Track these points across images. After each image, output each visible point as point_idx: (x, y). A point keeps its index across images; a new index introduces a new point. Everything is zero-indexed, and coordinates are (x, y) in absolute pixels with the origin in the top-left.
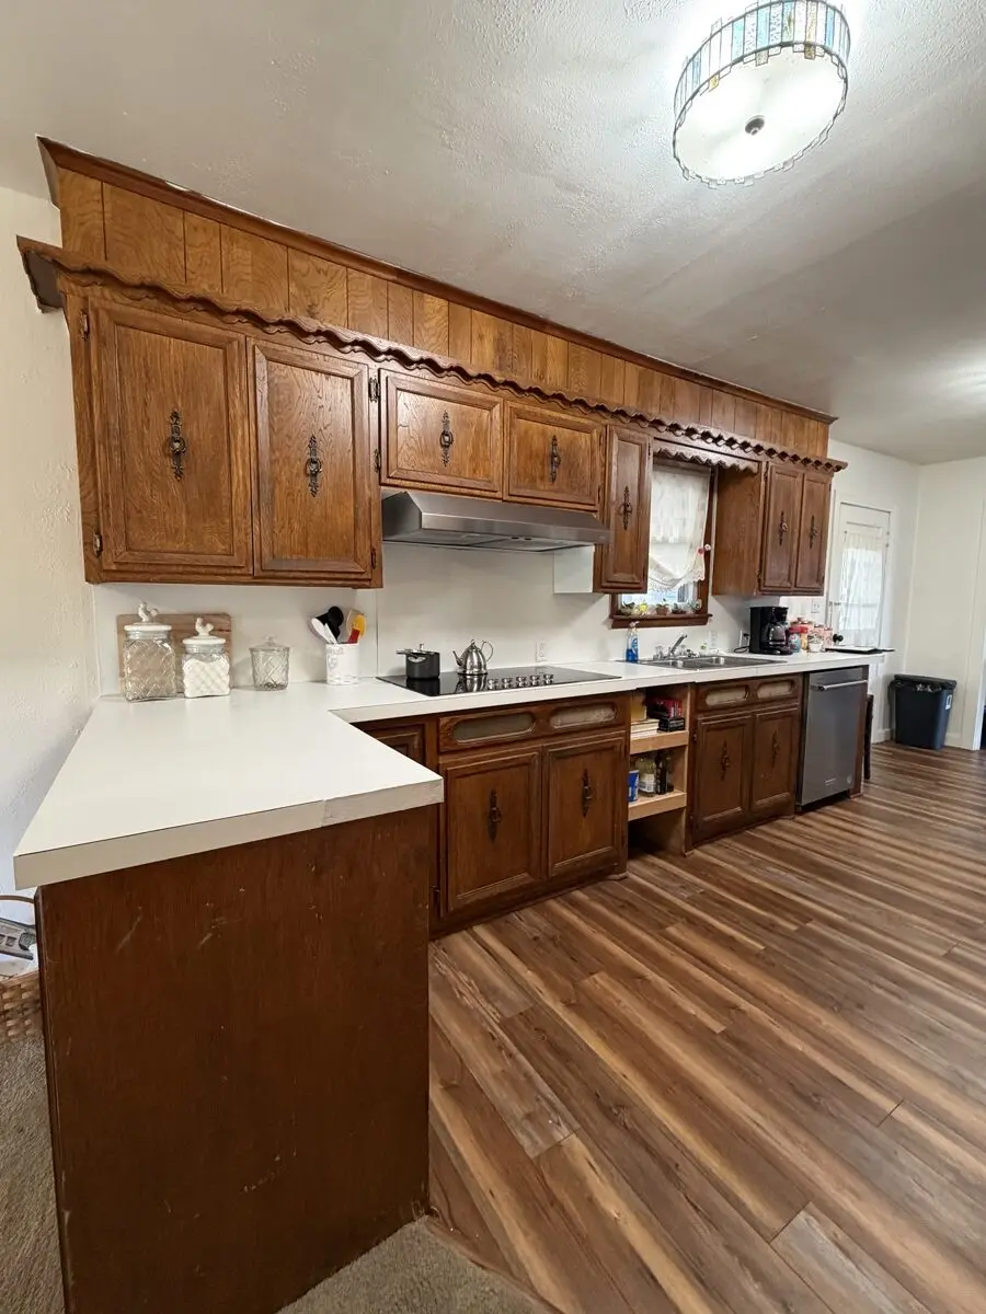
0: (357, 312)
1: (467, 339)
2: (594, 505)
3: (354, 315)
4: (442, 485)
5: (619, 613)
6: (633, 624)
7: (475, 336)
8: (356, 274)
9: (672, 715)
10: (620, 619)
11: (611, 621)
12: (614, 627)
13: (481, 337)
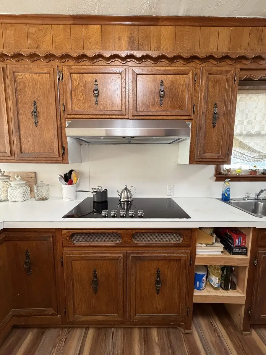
0: (57, 44)
1: (112, 41)
2: (190, 116)
3: (55, 45)
4: (95, 115)
5: (220, 173)
6: (227, 180)
7: (116, 38)
8: (55, 26)
9: (236, 244)
10: (220, 177)
11: (215, 178)
12: (216, 180)
13: (120, 39)
